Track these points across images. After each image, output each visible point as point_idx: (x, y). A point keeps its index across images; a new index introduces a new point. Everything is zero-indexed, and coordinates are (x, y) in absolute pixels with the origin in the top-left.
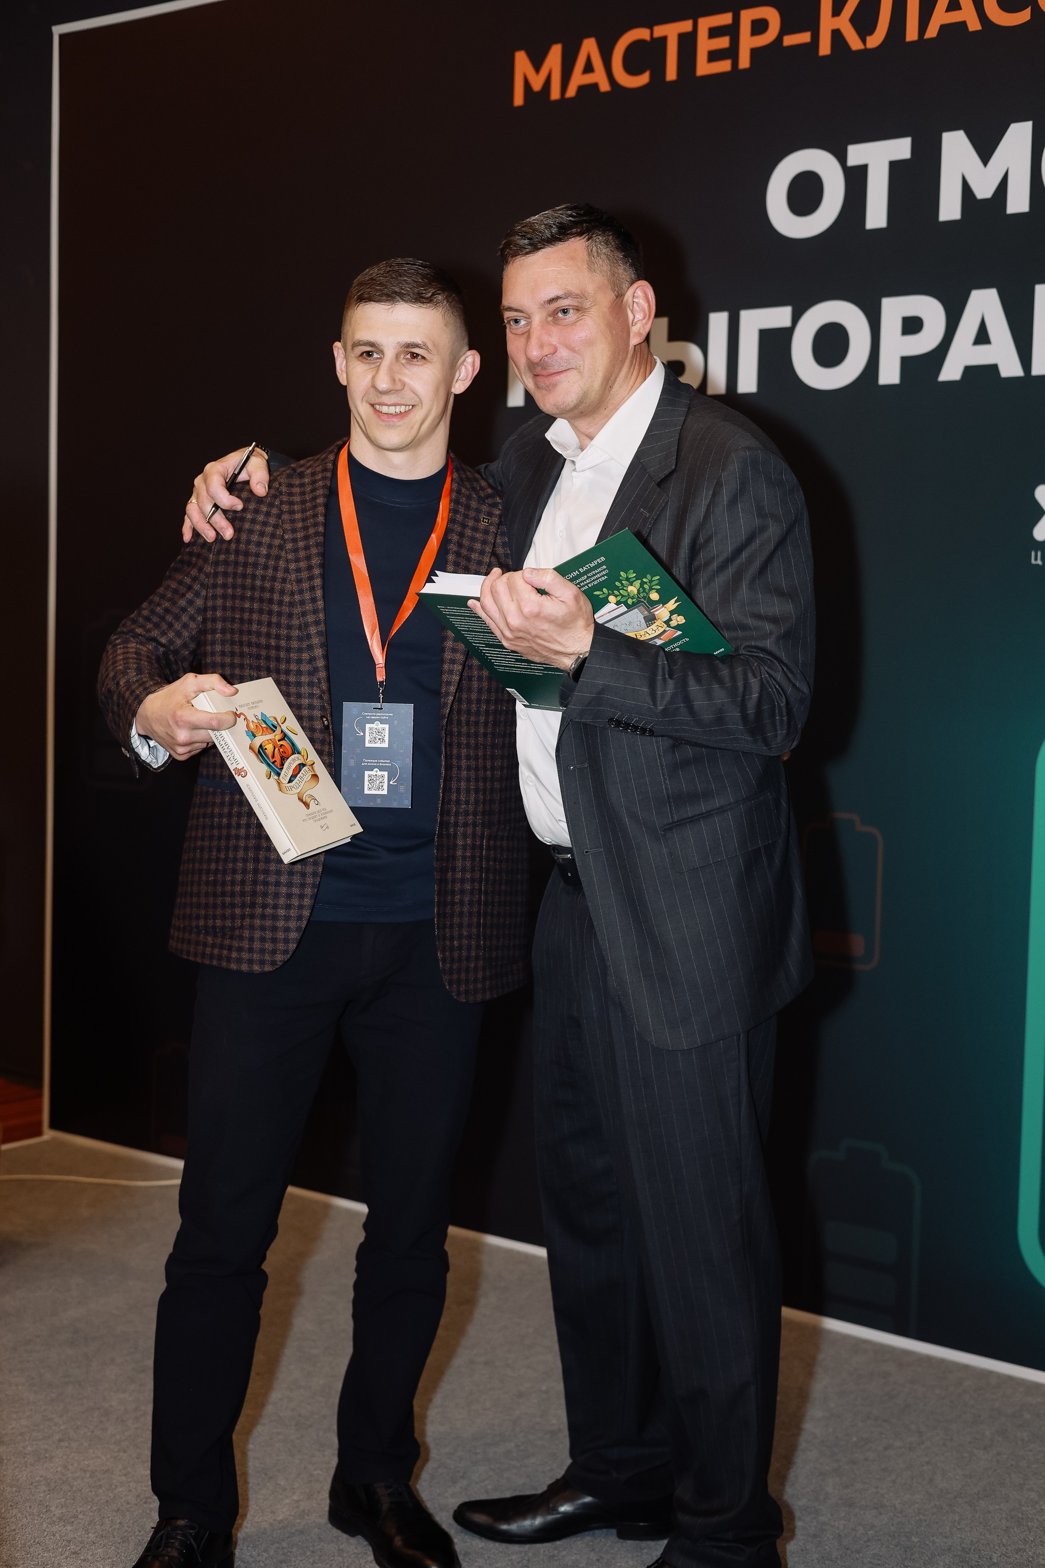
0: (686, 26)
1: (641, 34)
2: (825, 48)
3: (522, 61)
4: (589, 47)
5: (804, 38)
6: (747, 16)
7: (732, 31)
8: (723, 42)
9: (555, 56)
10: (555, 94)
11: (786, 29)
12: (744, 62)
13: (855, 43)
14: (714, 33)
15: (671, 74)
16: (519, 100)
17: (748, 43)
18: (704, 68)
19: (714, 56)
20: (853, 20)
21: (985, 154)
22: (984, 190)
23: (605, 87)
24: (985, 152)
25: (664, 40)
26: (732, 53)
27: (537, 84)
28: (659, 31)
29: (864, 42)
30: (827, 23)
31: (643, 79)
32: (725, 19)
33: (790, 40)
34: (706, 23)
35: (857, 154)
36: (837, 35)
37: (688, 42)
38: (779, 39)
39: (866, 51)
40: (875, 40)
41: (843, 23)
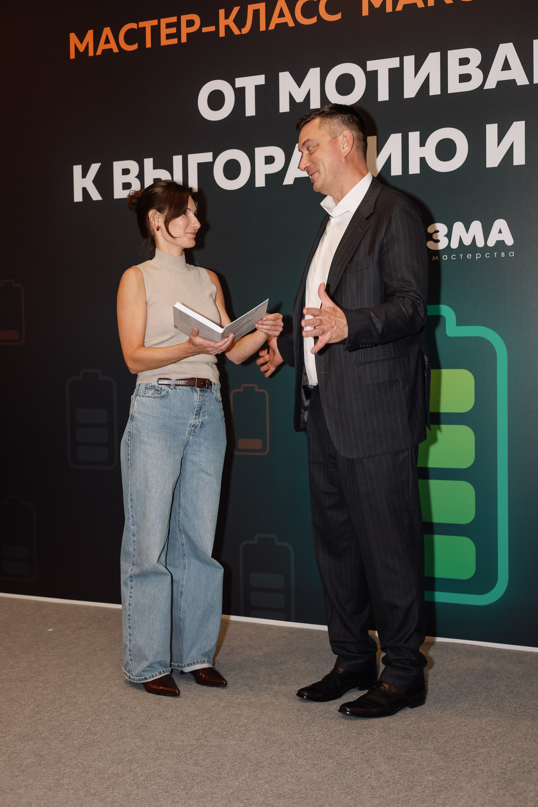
0: (155, 22)
1: (133, 26)
2: (222, 34)
3: (73, 38)
4: (107, 31)
5: (212, 29)
6: (184, 18)
7: (177, 25)
8: (173, 30)
9: (90, 36)
10: (91, 53)
11: (203, 25)
12: (184, 39)
13: (236, 31)
14: (169, 26)
15: (148, 44)
16: (73, 56)
17: (185, 31)
18: (164, 42)
19: (169, 36)
20: (235, 21)
22: (299, 99)
23: (116, 50)
24: (299, 81)
25: (144, 28)
26: (178, 35)
27: (82, 48)
28: (142, 24)
29: (240, 31)
30: (223, 22)
31: (134, 47)
32: (174, 19)
33: (205, 30)
34: (164, 21)
35: (240, 82)
36: (227, 27)
37: (156, 30)
38: (200, 29)
39: (242, 35)
40: (245, 30)
41: (230, 22)
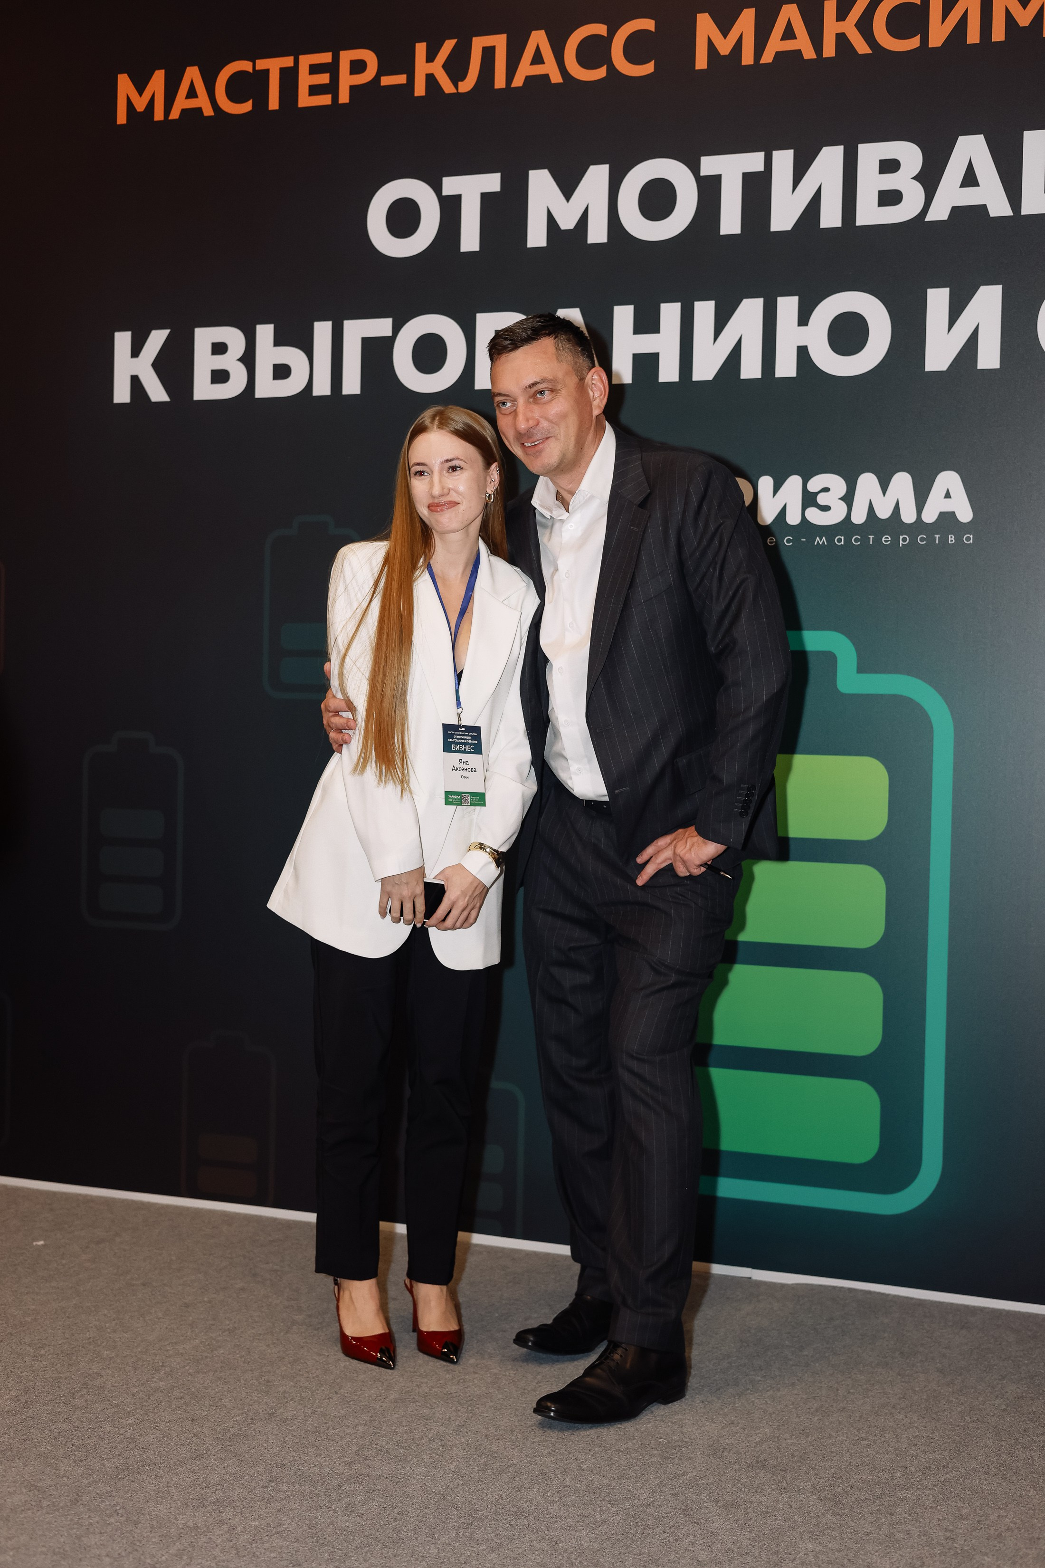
0: (288, 62)
1: (245, 66)
2: (420, 90)
3: (124, 84)
4: (192, 74)
5: (401, 79)
6: (346, 57)
7: (333, 68)
8: (324, 79)
9: (158, 81)
10: (159, 115)
11: (383, 70)
12: (344, 97)
13: (447, 86)
14: (315, 69)
15: (274, 103)
16: (122, 118)
17: (347, 80)
18: (305, 100)
19: (314, 90)
20: (445, 66)
21: (568, 191)
22: (567, 223)
23: (208, 111)
24: (568, 189)
25: (266, 72)
26: (332, 88)
27: (140, 105)
28: (261, 64)
29: (456, 87)
30: (422, 68)
31: (247, 107)
32: (326, 58)
33: (386, 81)
34: (306, 61)
35: (451, 185)
36: (431, 79)
37: (289, 77)
38: (377, 79)
39: (458, 94)
40: (466, 86)
41: (437, 68)
